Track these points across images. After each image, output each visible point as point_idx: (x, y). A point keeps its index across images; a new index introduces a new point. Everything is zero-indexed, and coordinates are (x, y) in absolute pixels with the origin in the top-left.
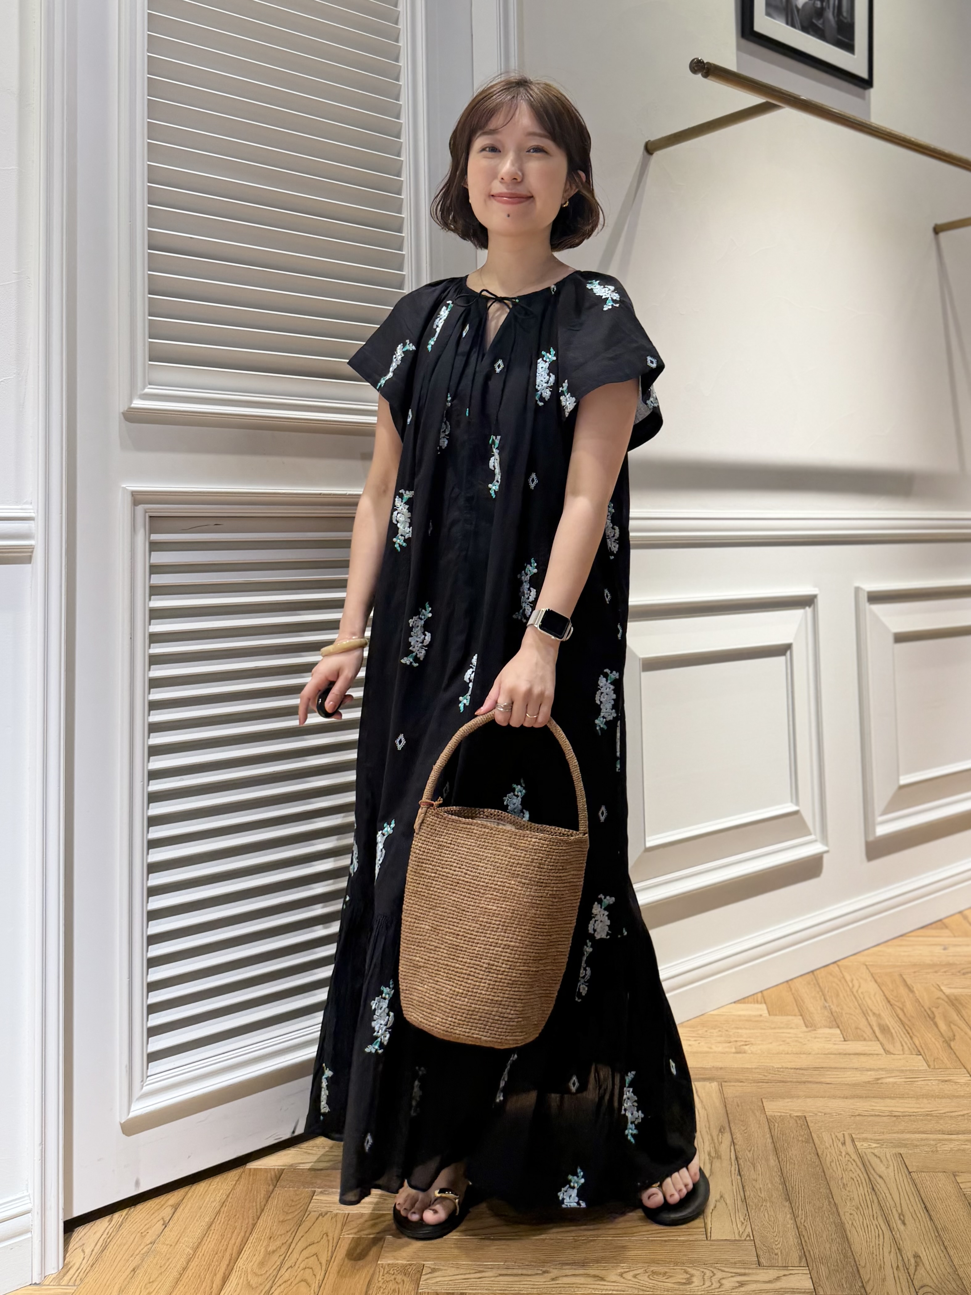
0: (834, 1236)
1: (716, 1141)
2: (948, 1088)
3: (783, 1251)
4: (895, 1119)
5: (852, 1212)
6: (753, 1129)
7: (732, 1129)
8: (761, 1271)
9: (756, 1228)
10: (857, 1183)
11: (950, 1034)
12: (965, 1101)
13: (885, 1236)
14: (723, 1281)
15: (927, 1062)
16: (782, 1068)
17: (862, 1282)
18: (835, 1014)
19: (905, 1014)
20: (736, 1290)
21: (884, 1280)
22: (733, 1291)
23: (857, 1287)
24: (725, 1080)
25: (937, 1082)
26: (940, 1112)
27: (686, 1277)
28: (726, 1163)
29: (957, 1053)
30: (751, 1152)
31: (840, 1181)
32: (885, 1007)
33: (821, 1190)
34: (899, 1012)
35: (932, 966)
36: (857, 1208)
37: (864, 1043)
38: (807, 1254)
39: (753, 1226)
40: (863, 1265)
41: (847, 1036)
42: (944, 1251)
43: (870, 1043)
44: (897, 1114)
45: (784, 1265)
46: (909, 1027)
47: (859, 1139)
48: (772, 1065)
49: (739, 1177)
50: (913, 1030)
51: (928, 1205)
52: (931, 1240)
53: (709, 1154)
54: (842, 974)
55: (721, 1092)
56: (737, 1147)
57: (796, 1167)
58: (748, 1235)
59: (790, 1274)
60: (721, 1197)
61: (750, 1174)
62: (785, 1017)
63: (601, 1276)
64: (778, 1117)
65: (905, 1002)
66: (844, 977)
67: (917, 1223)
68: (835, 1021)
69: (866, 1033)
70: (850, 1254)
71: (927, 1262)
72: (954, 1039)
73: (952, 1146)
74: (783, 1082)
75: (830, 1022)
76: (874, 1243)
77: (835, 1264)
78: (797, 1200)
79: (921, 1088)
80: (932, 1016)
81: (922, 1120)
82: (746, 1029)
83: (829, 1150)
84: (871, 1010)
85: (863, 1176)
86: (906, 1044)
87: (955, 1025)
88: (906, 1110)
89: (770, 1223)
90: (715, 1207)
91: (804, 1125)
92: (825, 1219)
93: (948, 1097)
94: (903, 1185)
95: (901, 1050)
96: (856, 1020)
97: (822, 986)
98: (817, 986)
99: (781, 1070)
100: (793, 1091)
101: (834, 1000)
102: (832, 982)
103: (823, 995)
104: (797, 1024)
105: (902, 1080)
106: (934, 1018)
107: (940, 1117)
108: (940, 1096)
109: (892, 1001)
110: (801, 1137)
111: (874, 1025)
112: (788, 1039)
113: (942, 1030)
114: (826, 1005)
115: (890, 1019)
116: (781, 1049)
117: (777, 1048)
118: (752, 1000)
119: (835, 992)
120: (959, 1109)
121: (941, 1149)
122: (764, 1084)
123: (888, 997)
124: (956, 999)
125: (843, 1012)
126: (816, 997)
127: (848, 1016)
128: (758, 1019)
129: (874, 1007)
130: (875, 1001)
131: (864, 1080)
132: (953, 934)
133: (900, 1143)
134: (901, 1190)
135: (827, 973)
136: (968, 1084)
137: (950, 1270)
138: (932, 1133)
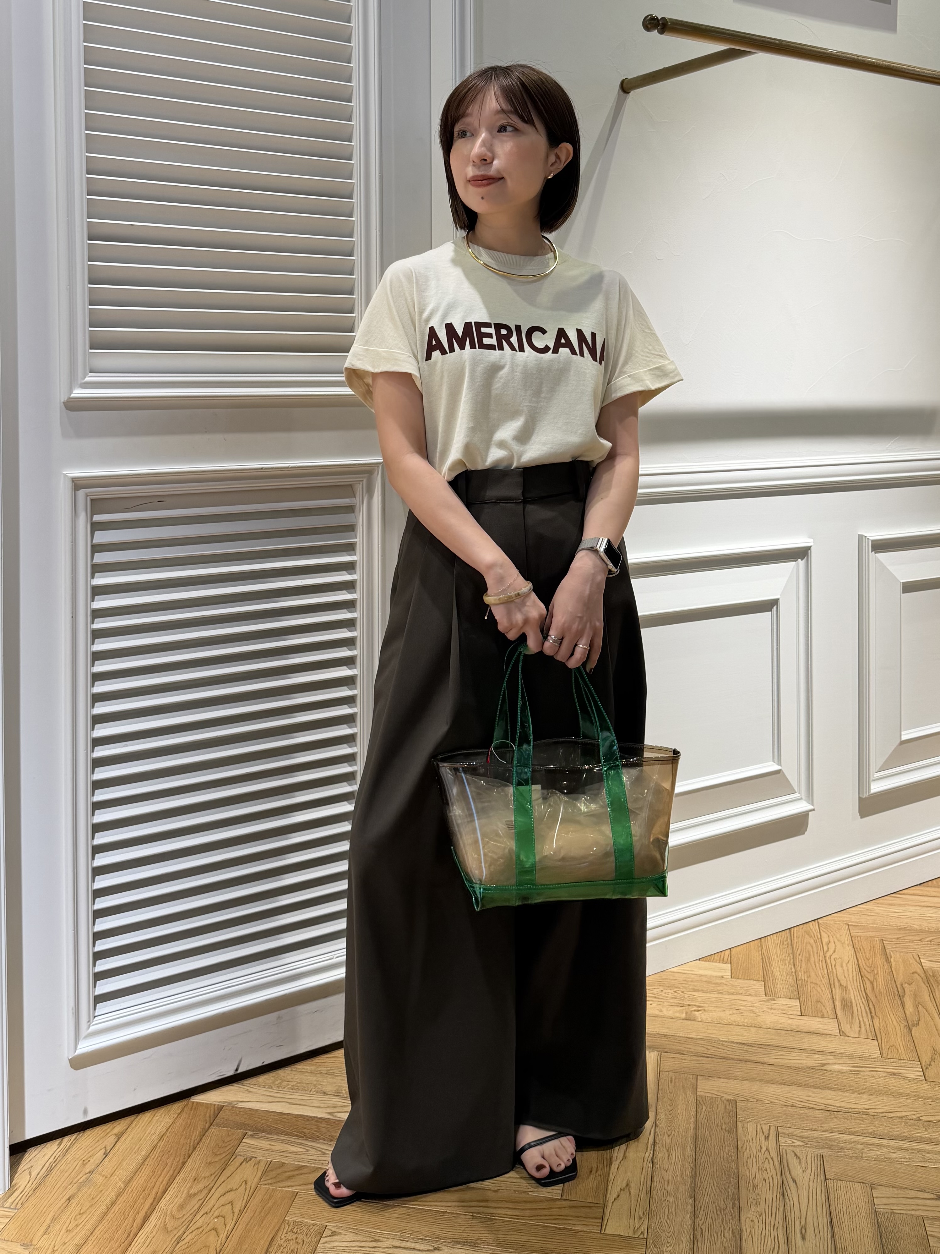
0: (728, 1244)
2: (894, 1084)
4: (828, 1114)
5: (754, 1220)
6: (679, 1111)
7: (659, 1107)
9: (653, 1225)
10: (768, 1186)
11: (916, 1018)
12: (908, 1101)
15: (881, 1049)
16: (729, 1042)
18: (799, 983)
19: (874, 989)
24: (666, 1050)
25: (884, 1074)
26: (877, 1111)
29: (915, 1042)
30: (670, 1137)
31: (751, 1181)
32: (855, 978)
33: (730, 1189)
34: (868, 985)
35: (919, 932)
36: (761, 1214)
37: (820, 1019)
39: (650, 1223)
41: (805, 1010)
43: (826, 1020)
44: (832, 1108)
46: (874, 1006)
47: (785, 1134)
48: (718, 1037)
49: (651, 1165)
50: (877, 1010)
51: (835, 1219)
54: (821, 936)
55: (659, 1062)
56: (657, 1130)
57: (711, 1160)
58: (643, 1233)
60: (627, 1185)
61: (663, 1161)
62: (747, 981)
64: (708, 1099)
65: (877, 974)
66: (821, 938)
67: (817, 1239)
68: (798, 991)
69: (826, 1009)
72: (918, 1024)
73: (879, 1153)
74: (724, 1058)
75: (792, 991)
78: (702, 1198)
79: (866, 1080)
80: (902, 995)
81: (856, 1118)
82: (703, 991)
83: (751, 1144)
84: (839, 981)
85: (777, 1178)
86: (865, 1025)
87: (923, 1007)
88: (843, 1104)
89: (668, 1221)
90: (618, 1196)
91: (733, 1111)
92: (725, 1223)
93: (891, 1094)
94: (814, 1190)
95: (858, 1032)
96: (820, 991)
97: (795, 947)
98: (790, 947)
99: (726, 1044)
100: (731, 1069)
101: (803, 965)
102: (807, 943)
103: (793, 958)
104: (756, 991)
105: (848, 1068)
106: (903, 997)
107: (876, 1117)
108: (883, 1092)
109: (864, 972)
110: (725, 1126)
111: (838, 999)
112: (743, 1008)
113: (907, 1013)
114: (793, 970)
115: (857, 993)
116: (732, 1019)
117: (729, 1017)
118: (718, 958)
119: (807, 956)
120: (899, 1109)
121: (866, 1155)
122: (705, 1059)
123: (862, 967)
124: (934, 976)
125: (809, 980)
126: (786, 960)
127: (814, 985)
128: (717, 981)
129: (843, 977)
130: (846, 972)
131: (808, 1065)
133: (826, 1144)
134: (811, 1198)
135: (805, 932)
136: (918, 1081)
138: (863, 1135)
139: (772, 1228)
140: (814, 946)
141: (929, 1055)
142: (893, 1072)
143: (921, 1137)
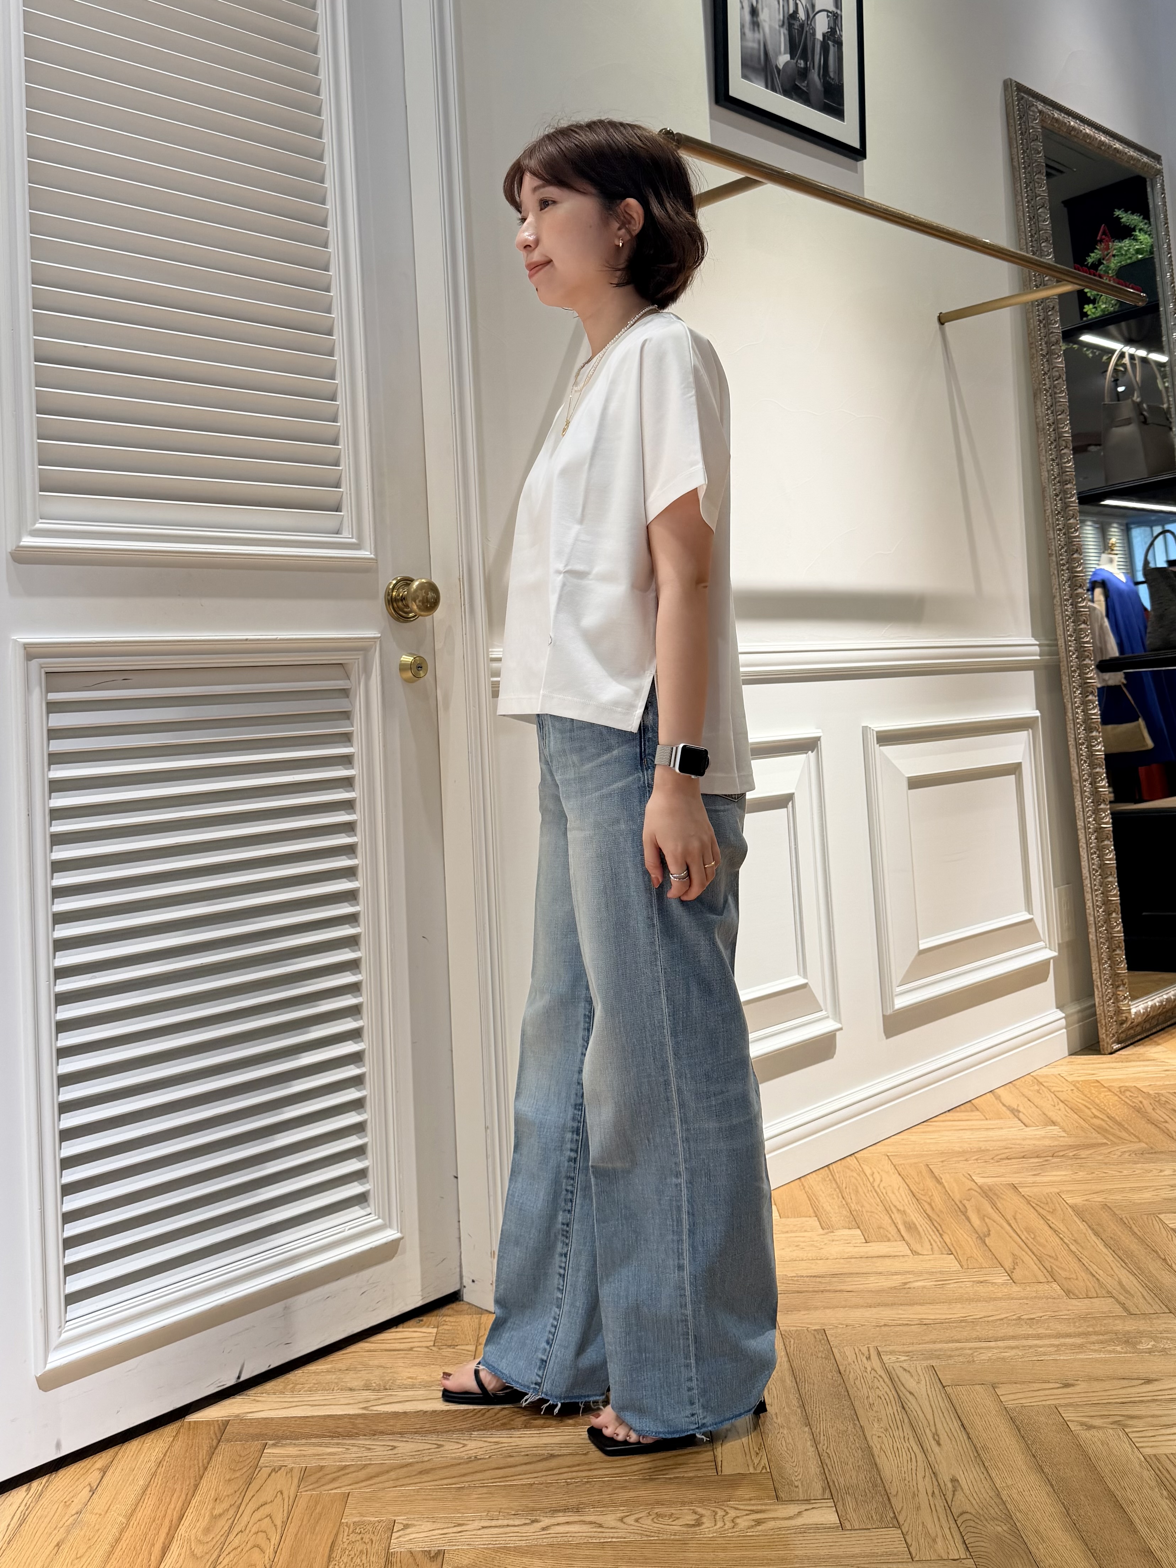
0: (860, 1463)
2: (984, 1290)
3: (804, 1483)
4: (925, 1327)
5: (881, 1435)
8: (780, 1507)
9: (773, 1458)
10: (885, 1401)
11: (985, 1229)
12: (1003, 1304)
13: (918, 1460)
14: (737, 1521)
15: (960, 1262)
16: (798, 1277)
17: (894, 1513)
18: (854, 1213)
19: (933, 1209)
20: (752, 1530)
21: (918, 1508)
22: (749, 1530)
23: (888, 1518)
25: (971, 1284)
26: (975, 1317)
27: (695, 1518)
29: (993, 1250)
31: (866, 1401)
32: (911, 1202)
33: (845, 1412)
34: (927, 1207)
35: (962, 1153)
36: (886, 1430)
37: (887, 1243)
38: (831, 1484)
39: (769, 1456)
40: (894, 1493)
41: (868, 1237)
42: (985, 1472)
43: (894, 1244)
44: (927, 1322)
45: (806, 1498)
46: (939, 1224)
47: (886, 1352)
48: (785, 1273)
50: (943, 1228)
51: (965, 1422)
52: (970, 1461)
54: (862, 1168)
57: (816, 1387)
58: (764, 1466)
59: (813, 1508)
62: (798, 1219)
63: (598, 1522)
64: (793, 1332)
65: (933, 1196)
66: (863, 1171)
67: (954, 1443)
68: (855, 1221)
69: (890, 1233)
70: (879, 1482)
71: (966, 1487)
72: (989, 1235)
73: (990, 1355)
74: (798, 1292)
75: (849, 1222)
76: (906, 1468)
77: (863, 1494)
78: (818, 1424)
79: (953, 1291)
80: (963, 1210)
81: (956, 1327)
83: (853, 1366)
84: (895, 1206)
85: (892, 1394)
86: (936, 1242)
87: (990, 1218)
88: (938, 1316)
89: (789, 1451)
91: (824, 1339)
92: (850, 1444)
93: (985, 1300)
94: (936, 1402)
95: (930, 1249)
96: (879, 1218)
97: (838, 1182)
98: (833, 1182)
99: (796, 1279)
100: (810, 1301)
101: (853, 1197)
102: (849, 1177)
103: (840, 1192)
104: (812, 1227)
105: (932, 1283)
106: (966, 1212)
107: (976, 1323)
108: (975, 1300)
109: (918, 1196)
110: (820, 1354)
111: (899, 1223)
112: (802, 1244)
113: (975, 1226)
114: (844, 1202)
115: (917, 1215)
116: (795, 1255)
117: (791, 1254)
119: (854, 1188)
120: (996, 1313)
121: (977, 1359)
123: (914, 1191)
124: (990, 1189)
125: (864, 1210)
126: (833, 1195)
127: (869, 1214)
129: (898, 1203)
130: (899, 1196)
131: (889, 1286)
132: (985, 1116)
133: (932, 1355)
134: (934, 1407)
135: (844, 1167)
136: (1007, 1284)
137: (992, 1494)
138: (967, 1341)
139: (903, 1443)
141: (1010, 1260)
142: (979, 1281)
143: (1028, 1335)
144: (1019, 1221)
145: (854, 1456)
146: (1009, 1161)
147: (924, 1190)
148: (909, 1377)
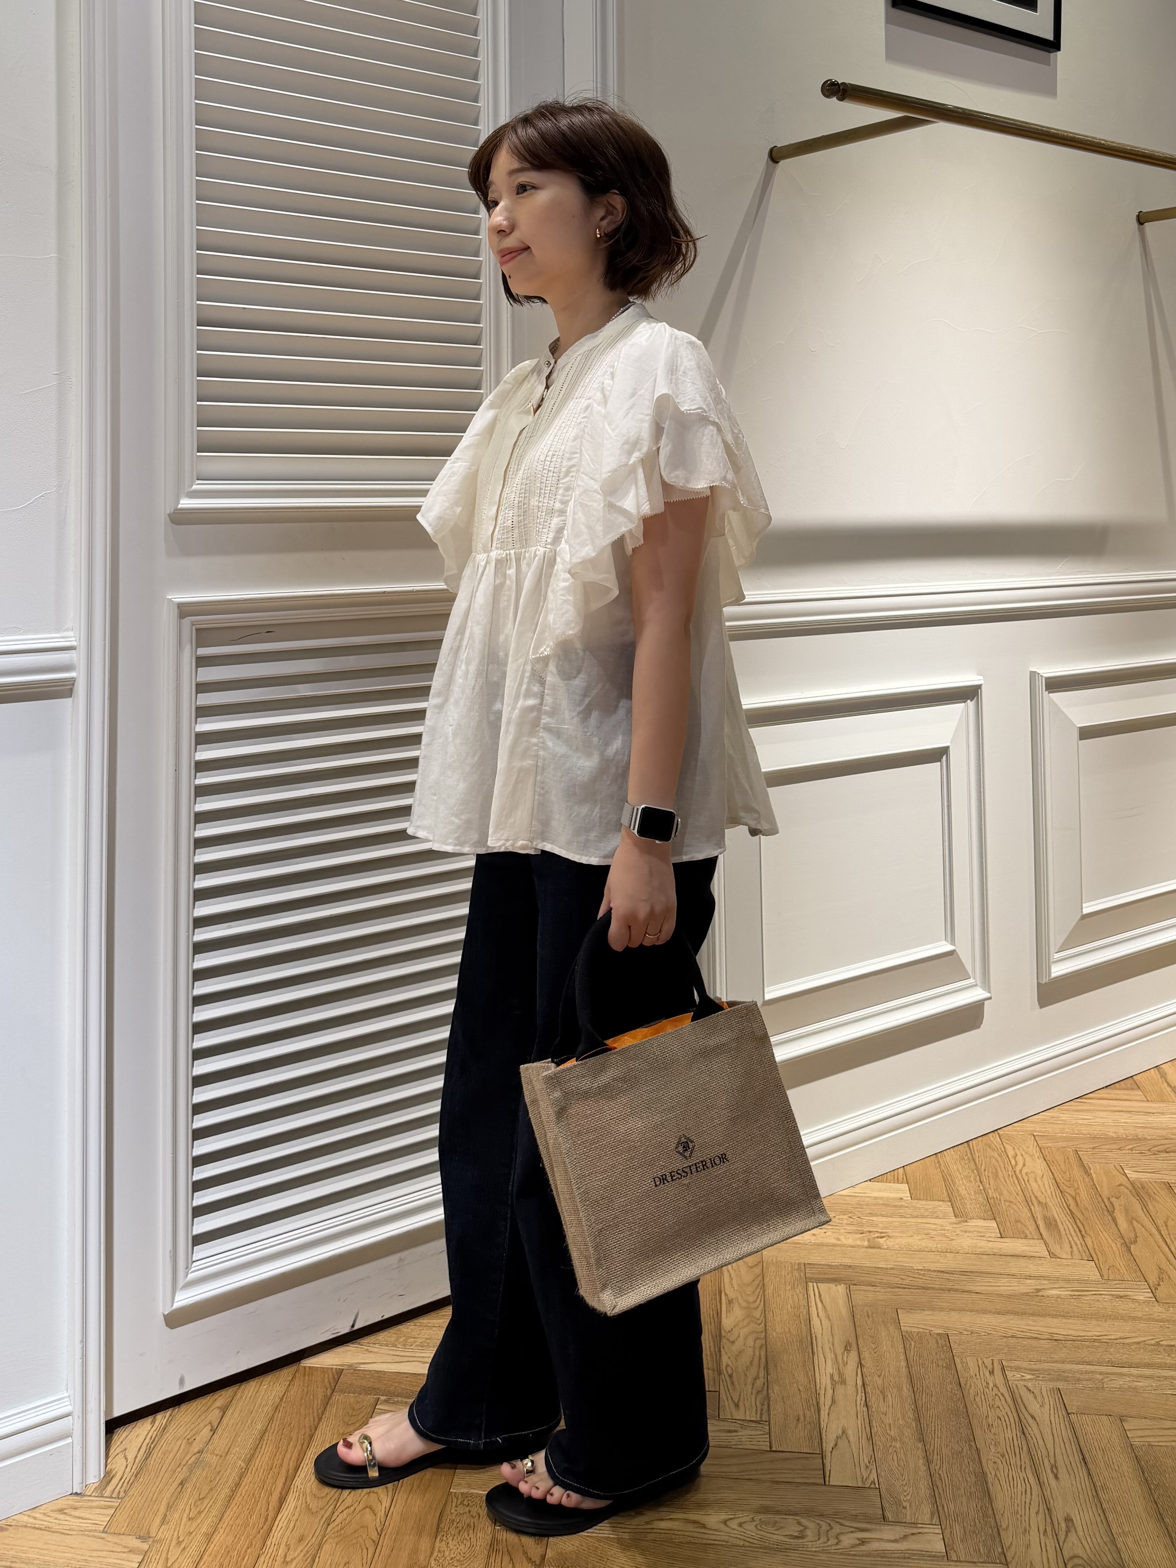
0: (973, 1489)
1: (840, 1361)
2: (1122, 1307)
3: (913, 1504)
4: (1055, 1343)
5: (997, 1460)
6: (885, 1348)
7: (860, 1346)
8: (886, 1527)
9: (883, 1474)
10: (1004, 1422)
11: (1132, 1235)
12: (1143, 1325)
13: (1033, 1493)
14: (842, 1538)
15: (1100, 1271)
16: (925, 1270)
17: (1003, 1547)
18: (992, 1201)
19: (1077, 1205)
20: (856, 1549)
21: (1028, 1546)
22: (852, 1549)
23: (996, 1553)
24: (854, 1282)
25: (1110, 1298)
26: (1109, 1337)
27: (799, 1529)
28: (850, 1389)
29: (1137, 1262)
30: (881, 1378)
31: (984, 1421)
32: (1054, 1194)
33: (962, 1430)
34: (1071, 1202)
35: (1116, 1140)
36: (1003, 1456)
37: (1025, 1241)
38: (940, 1508)
39: (879, 1471)
40: (1004, 1526)
41: (1004, 1231)
42: (1102, 1515)
43: (1031, 1242)
44: (1059, 1337)
45: (913, 1521)
46: (1082, 1223)
47: (1011, 1367)
48: (911, 1265)
49: (865, 1409)
50: (1087, 1228)
51: (1087, 1456)
52: (1087, 1500)
53: (832, 1376)
54: (1005, 1148)
55: (849, 1296)
56: (865, 1370)
57: (934, 1400)
58: (873, 1482)
59: (919, 1533)
60: (844, 1432)
61: (878, 1405)
62: (931, 1202)
63: (701, 1522)
64: (915, 1334)
65: (1079, 1189)
66: (1005, 1151)
67: (1072, 1476)
68: (992, 1211)
69: (1028, 1229)
70: (990, 1512)
71: (1080, 1527)
72: (1136, 1242)
73: (1121, 1383)
74: (923, 1288)
75: (985, 1211)
76: (1019, 1499)
77: (972, 1524)
78: (933, 1442)
79: (1090, 1304)
80: (1111, 1209)
81: (1088, 1347)
82: (883, 1216)
83: (975, 1380)
84: (1036, 1198)
85: (1013, 1416)
86: (1077, 1245)
87: (1139, 1222)
88: (1070, 1332)
89: (900, 1468)
90: (836, 1445)
91: (946, 1345)
92: (964, 1467)
93: (1122, 1318)
94: (1059, 1431)
95: (1069, 1253)
96: (1018, 1210)
97: (977, 1162)
98: (972, 1162)
99: (922, 1272)
100: (935, 1300)
101: (992, 1182)
102: (990, 1157)
103: (979, 1174)
104: (944, 1213)
105: (1068, 1293)
106: (1113, 1212)
107: (1110, 1344)
108: (1112, 1317)
109: (1063, 1187)
110: (942, 1361)
111: (1039, 1218)
112: (933, 1232)
113: (1121, 1229)
114: (981, 1188)
115: (1060, 1210)
116: (924, 1245)
117: (919, 1243)
118: (892, 1178)
119: (994, 1171)
120: (1134, 1335)
121: (1109, 1386)
122: (901, 1290)
123: (1059, 1181)
124: (1143, 1188)
125: (1002, 1199)
126: (970, 1177)
127: (1007, 1204)
128: (897, 1204)
129: (1040, 1193)
130: (1042, 1187)
131: (1021, 1291)
132: (1146, 1097)
133: (1060, 1376)
134: (1056, 1435)
135: (986, 1144)
136: (1149, 1302)
137: (1106, 1539)
138: (1099, 1364)
139: (1020, 1472)
140: (999, 1159)
141: (1156, 1273)
142: (1118, 1295)
143: (1165, 1363)
144: (1169, 1228)
145: (967, 1481)
146: (1167, 1155)
147: (1069, 1181)
148: (1033, 1399)
